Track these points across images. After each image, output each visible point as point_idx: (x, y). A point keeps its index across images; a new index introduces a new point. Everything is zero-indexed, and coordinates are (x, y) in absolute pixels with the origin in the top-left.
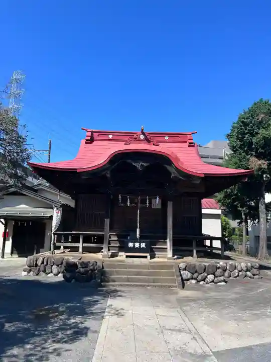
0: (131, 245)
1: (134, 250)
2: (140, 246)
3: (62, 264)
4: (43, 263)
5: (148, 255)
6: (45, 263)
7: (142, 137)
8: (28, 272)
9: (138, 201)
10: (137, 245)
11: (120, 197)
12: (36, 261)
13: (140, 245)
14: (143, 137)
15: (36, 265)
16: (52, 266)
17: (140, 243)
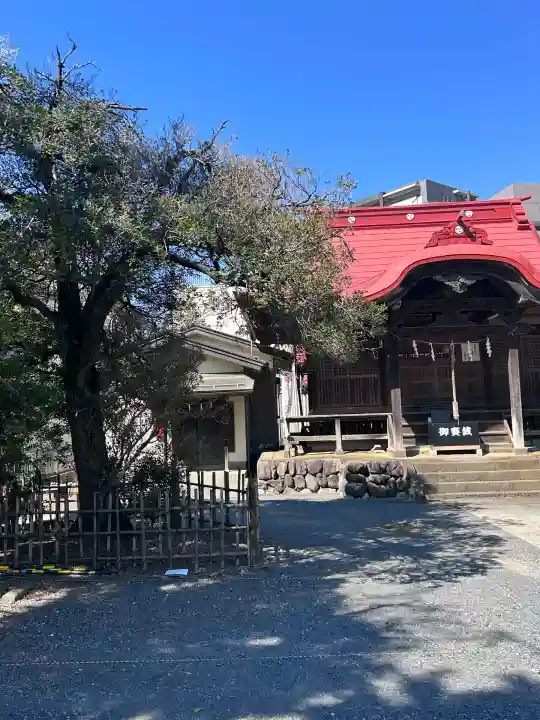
0: (443, 431)
1: (451, 440)
2: (461, 434)
3: (321, 471)
4: (287, 472)
5: (477, 447)
6: (292, 472)
7: (459, 230)
8: (264, 489)
9: (450, 351)
10: (455, 431)
11: (414, 345)
12: (276, 468)
13: (461, 430)
14: (462, 230)
15: (277, 476)
16: (304, 476)
17: (461, 427)
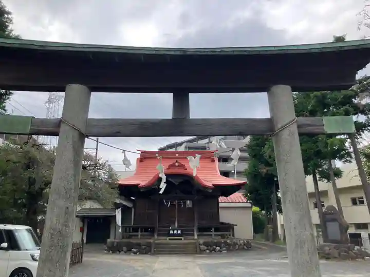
0: (171, 232)
1: (174, 235)
2: (177, 233)
5: (182, 238)
10: (175, 232)
11: (169, 205)
17: (177, 230)
